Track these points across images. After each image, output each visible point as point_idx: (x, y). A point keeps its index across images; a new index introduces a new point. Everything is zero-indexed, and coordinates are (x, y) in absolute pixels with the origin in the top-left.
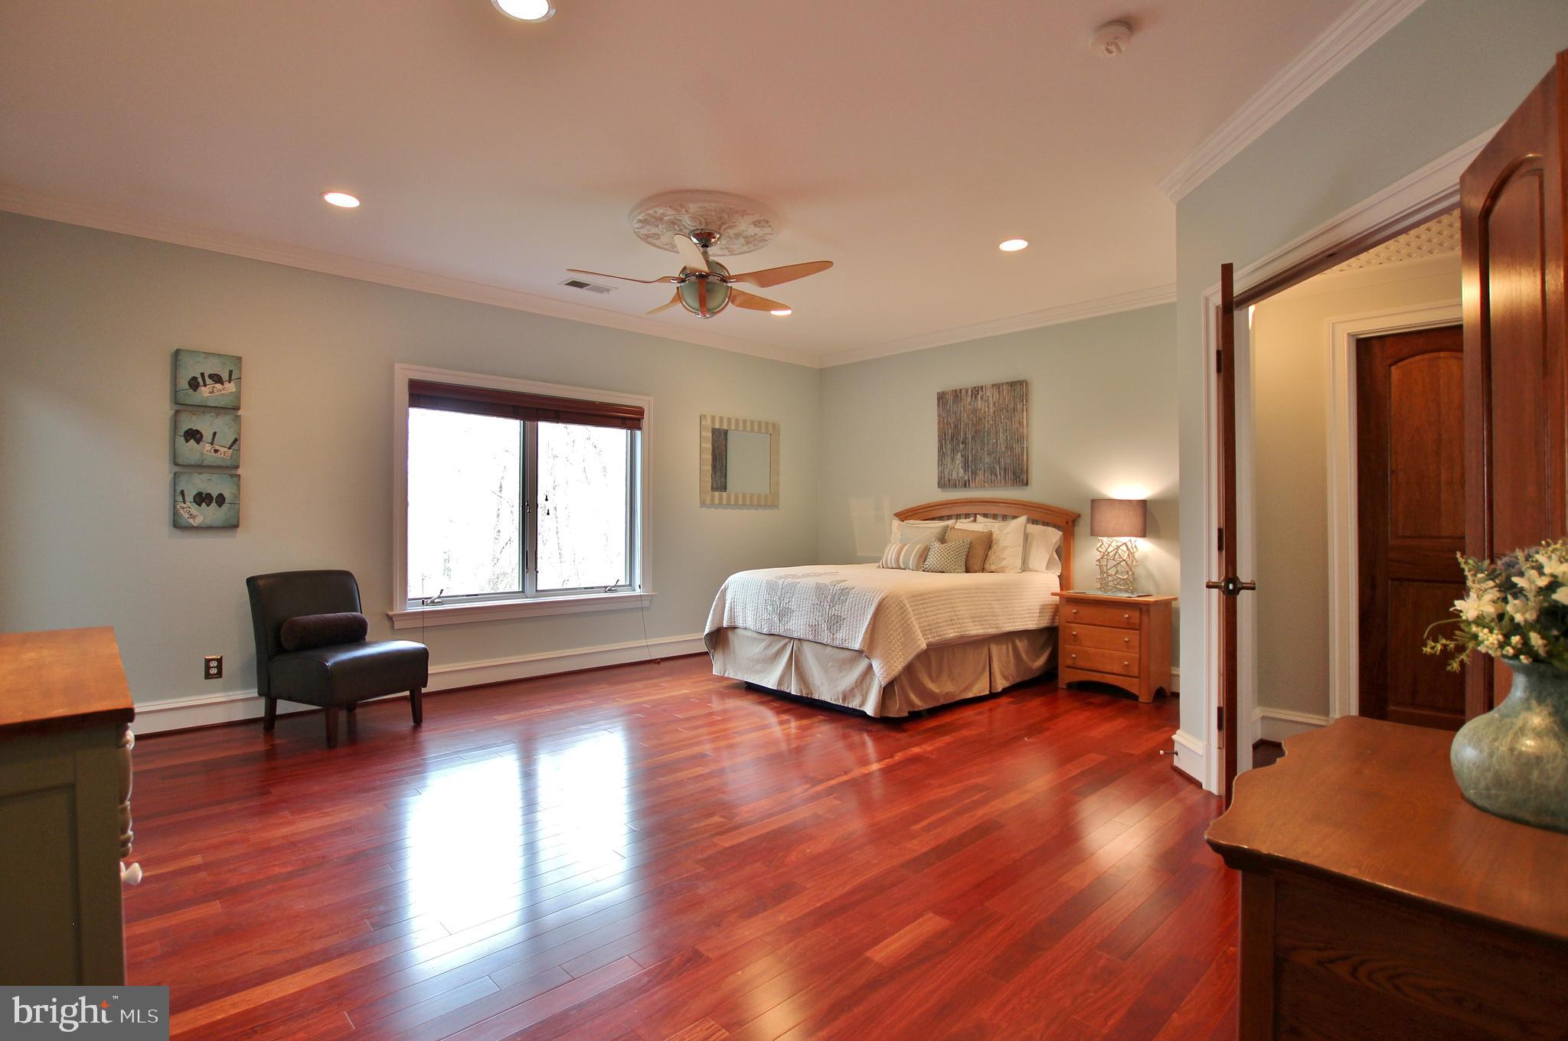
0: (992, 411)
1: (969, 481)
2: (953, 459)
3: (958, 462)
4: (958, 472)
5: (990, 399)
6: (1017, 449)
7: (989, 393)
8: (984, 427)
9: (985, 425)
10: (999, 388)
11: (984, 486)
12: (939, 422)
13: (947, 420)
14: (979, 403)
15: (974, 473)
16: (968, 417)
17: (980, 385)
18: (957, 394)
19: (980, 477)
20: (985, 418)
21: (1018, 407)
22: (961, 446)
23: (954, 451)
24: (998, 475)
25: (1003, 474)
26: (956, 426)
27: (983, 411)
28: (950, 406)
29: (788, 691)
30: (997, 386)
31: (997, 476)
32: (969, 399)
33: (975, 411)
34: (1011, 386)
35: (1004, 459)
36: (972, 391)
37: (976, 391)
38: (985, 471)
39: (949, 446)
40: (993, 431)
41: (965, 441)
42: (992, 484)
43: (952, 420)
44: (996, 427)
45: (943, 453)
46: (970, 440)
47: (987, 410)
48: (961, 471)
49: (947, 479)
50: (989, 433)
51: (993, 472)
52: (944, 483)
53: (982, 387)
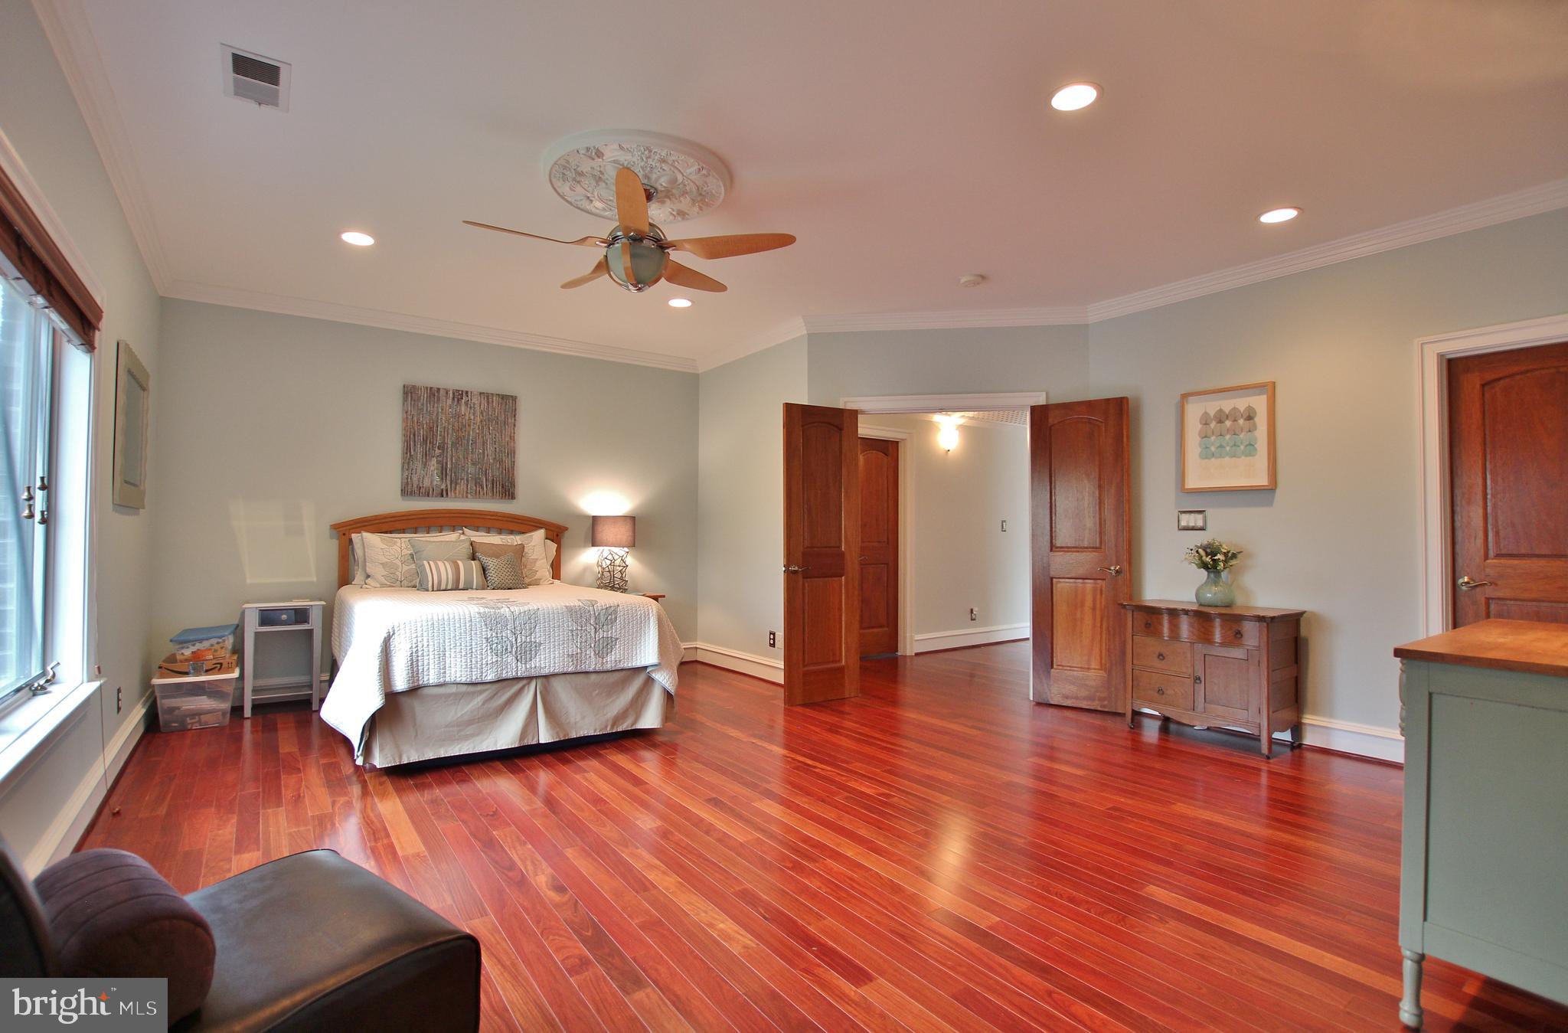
0: (478, 419)
1: (447, 490)
2: (425, 465)
3: (432, 468)
4: (431, 476)
5: (477, 406)
6: (507, 462)
7: (475, 400)
8: (469, 435)
9: (469, 432)
10: (488, 399)
11: (467, 497)
12: (405, 420)
13: (418, 419)
14: (463, 408)
15: (455, 482)
16: (448, 421)
17: (465, 389)
18: (434, 393)
19: (462, 486)
20: (469, 426)
21: (510, 420)
22: (438, 451)
23: (426, 455)
24: (485, 486)
25: (490, 486)
26: (431, 429)
27: (467, 418)
28: (423, 405)
29: (534, 742)
30: (486, 396)
31: (482, 488)
32: (449, 401)
33: (457, 416)
34: (502, 398)
35: (492, 472)
36: (454, 394)
37: (459, 395)
38: (467, 480)
39: (419, 449)
40: (479, 441)
41: (443, 447)
42: (477, 495)
43: (425, 420)
44: (483, 437)
45: (411, 455)
46: (450, 446)
47: (472, 417)
48: (437, 479)
49: (415, 486)
50: (474, 443)
51: (478, 483)
52: (408, 490)
53: (467, 392)
